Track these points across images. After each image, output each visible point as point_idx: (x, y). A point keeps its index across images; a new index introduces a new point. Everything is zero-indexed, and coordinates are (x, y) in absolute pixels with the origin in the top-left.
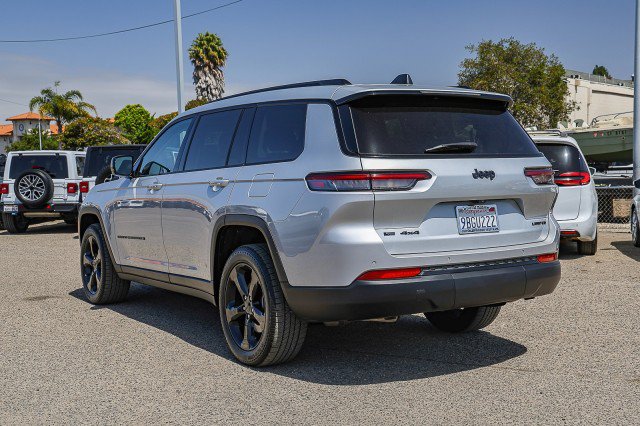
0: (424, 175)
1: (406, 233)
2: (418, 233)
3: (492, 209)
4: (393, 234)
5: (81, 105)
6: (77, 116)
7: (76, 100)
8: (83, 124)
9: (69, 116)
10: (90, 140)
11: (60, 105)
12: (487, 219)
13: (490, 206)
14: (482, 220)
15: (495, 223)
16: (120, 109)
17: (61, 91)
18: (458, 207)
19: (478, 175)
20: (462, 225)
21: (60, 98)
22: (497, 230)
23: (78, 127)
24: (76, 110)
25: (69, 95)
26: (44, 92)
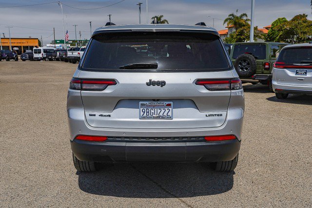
0: (113, 82)
1: (102, 115)
2: (110, 116)
3: (169, 105)
4: (95, 115)
5: (247, 20)
6: (244, 26)
7: (245, 18)
8: (245, 29)
9: (241, 25)
10: (247, 37)
11: (237, 21)
12: (163, 111)
13: (167, 103)
14: (159, 111)
15: (170, 114)
16: (275, 20)
17: (238, 15)
18: (141, 103)
19: (151, 83)
20: (142, 113)
21: (237, 17)
22: (171, 118)
23: (242, 31)
24: (244, 23)
25: (242, 16)
26: (230, 15)
